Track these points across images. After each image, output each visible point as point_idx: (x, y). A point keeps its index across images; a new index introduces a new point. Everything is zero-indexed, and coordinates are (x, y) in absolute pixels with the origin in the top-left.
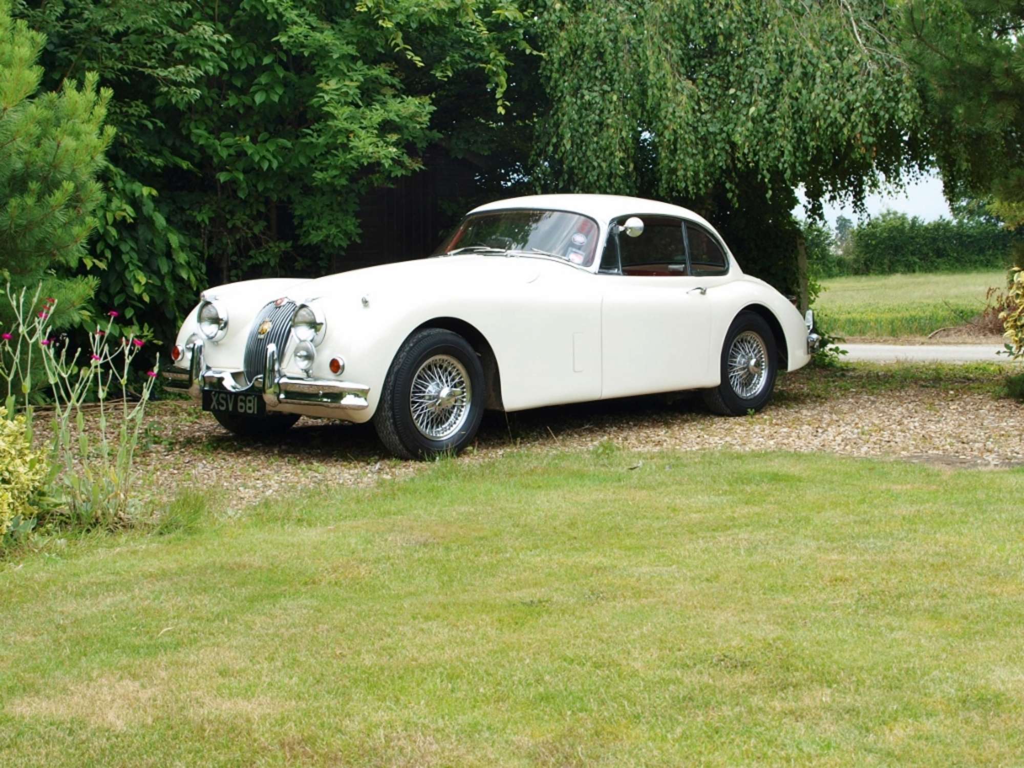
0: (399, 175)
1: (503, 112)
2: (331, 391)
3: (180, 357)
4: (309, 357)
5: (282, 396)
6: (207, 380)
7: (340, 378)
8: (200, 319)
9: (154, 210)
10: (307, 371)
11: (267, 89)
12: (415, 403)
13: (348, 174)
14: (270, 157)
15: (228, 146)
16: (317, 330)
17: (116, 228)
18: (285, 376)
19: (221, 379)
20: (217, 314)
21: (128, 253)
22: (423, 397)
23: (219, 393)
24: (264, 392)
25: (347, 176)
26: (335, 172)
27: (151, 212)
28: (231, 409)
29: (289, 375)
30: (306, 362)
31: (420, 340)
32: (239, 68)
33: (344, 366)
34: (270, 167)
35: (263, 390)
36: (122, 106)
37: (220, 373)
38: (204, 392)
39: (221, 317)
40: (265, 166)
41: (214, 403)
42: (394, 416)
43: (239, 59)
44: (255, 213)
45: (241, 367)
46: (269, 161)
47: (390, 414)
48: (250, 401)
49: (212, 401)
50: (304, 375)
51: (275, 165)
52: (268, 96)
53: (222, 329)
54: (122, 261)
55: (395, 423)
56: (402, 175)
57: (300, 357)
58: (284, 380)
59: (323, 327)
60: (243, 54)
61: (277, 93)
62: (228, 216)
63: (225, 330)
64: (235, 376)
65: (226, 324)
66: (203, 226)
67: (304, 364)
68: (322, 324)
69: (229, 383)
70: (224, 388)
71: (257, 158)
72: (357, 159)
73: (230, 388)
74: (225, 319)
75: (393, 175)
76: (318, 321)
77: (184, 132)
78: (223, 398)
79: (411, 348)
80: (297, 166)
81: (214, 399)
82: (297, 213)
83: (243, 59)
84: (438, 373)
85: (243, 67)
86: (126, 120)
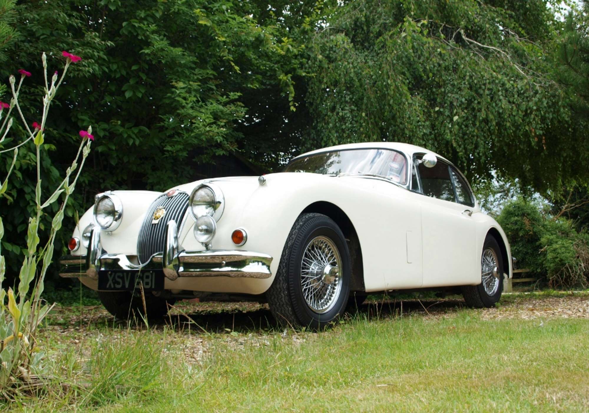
0: (222, 154)
1: (294, 110)
2: (236, 260)
3: (76, 248)
4: (209, 231)
5: (181, 269)
6: (103, 261)
7: (243, 248)
8: (96, 212)
9: (51, 165)
10: (206, 245)
11: (134, 89)
12: (303, 278)
13: (188, 150)
14: (134, 136)
15: (104, 130)
16: (215, 209)
17: (21, 172)
18: (183, 251)
19: (118, 260)
20: (113, 206)
21: (29, 194)
22: (307, 273)
23: (116, 272)
24: (165, 266)
25: (187, 152)
26: (180, 147)
27: (49, 166)
28: (127, 286)
29: (187, 250)
30: (206, 236)
31: (307, 220)
32: (115, 77)
33: (246, 237)
34: (134, 143)
35: (162, 265)
36: (30, 89)
37: (115, 255)
38: (100, 273)
39: (116, 209)
40: (131, 142)
41: (110, 282)
42: (288, 289)
43: (115, 71)
44: (120, 179)
45: (134, 252)
46: (134, 139)
47: (285, 286)
48: (147, 277)
49: (108, 280)
50: (204, 248)
51: (137, 143)
52: (134, 92)
53: (116, 220)
54: (25, 199)
55: (289, 295)
56: (223, 154)
57: (201, 230)
58: (182, 254)
59: (222, 205)
60: (118, 67)
61: (141, 92)
62: (101, 181)
63: (119, 221)
64: (130, 258)
65: (120, 216)
66: (84, 185)
67: (204, 238)
68: (220, 203)
69: (124, 264)
70: (120, 268)
71: (125, 136)
72: (197, 137)
73: (126, 268)
74: (120, 211)
75: (217, 154)
76: (217, 200)
77: (73, 120)
78: (119, 277)
79: (302, 226)
80: (153, 145)
81: (110, 279)
82: (150, 181)
83: (118, 70)
84: (319, 253)
85: (118, 76)
86: (33, 97)
